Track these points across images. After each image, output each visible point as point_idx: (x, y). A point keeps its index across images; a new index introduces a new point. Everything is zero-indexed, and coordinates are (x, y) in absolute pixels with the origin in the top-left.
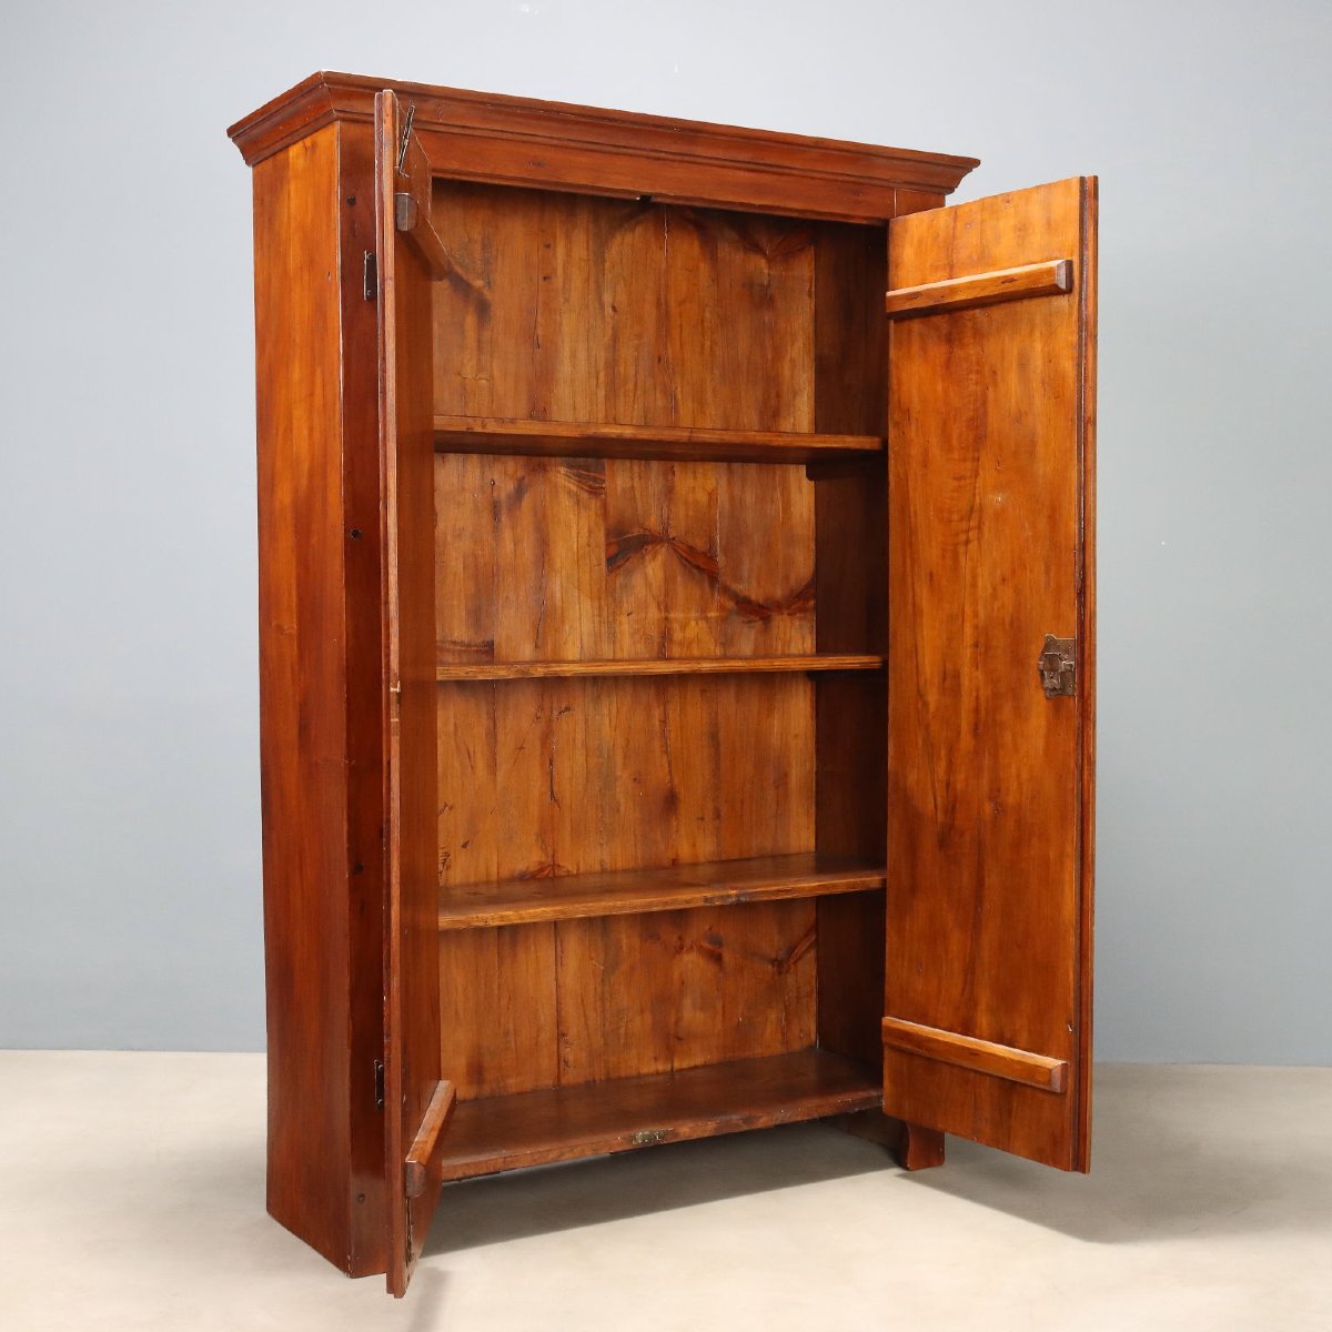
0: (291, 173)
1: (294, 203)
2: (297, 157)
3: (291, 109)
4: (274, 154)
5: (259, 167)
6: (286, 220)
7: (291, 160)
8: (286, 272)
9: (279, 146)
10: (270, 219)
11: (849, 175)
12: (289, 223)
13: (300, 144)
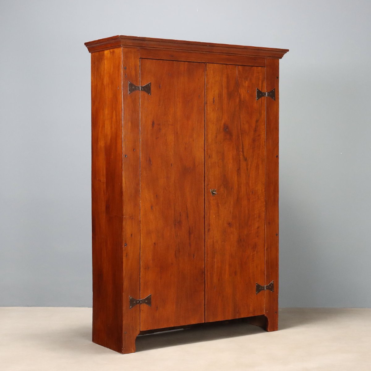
0: (105, 58)
1: (106, 66)
2: (108, 54)
3: (108, 42)
4: (100, 51)
5: (94, 54)
6: (103, 70)
7: (105, 54)
8: (103, 84)
9: (101, 50)
10: (97, 69)
11: (254, 55)
12: (104, 71)
13: (108, 51)
